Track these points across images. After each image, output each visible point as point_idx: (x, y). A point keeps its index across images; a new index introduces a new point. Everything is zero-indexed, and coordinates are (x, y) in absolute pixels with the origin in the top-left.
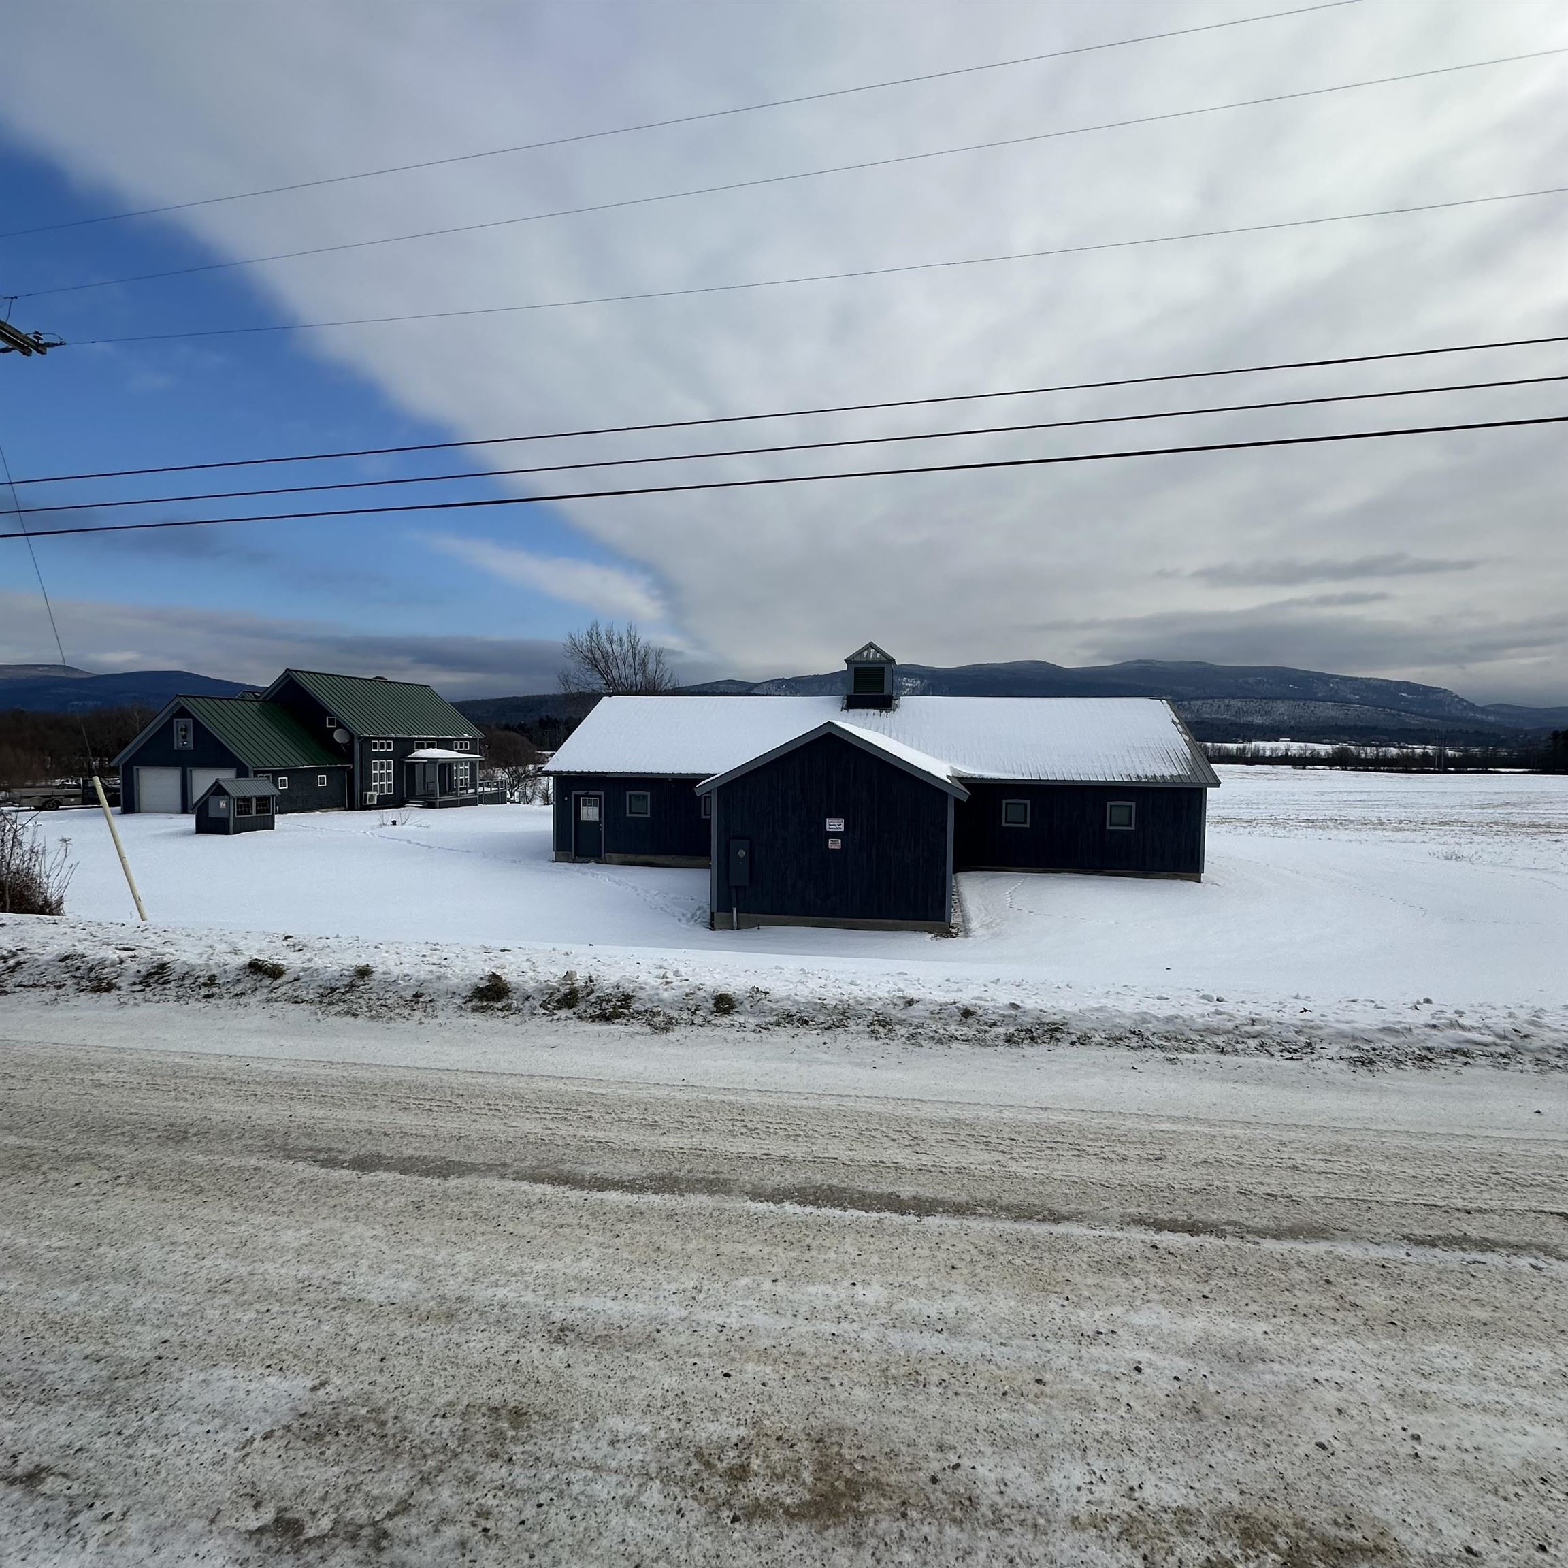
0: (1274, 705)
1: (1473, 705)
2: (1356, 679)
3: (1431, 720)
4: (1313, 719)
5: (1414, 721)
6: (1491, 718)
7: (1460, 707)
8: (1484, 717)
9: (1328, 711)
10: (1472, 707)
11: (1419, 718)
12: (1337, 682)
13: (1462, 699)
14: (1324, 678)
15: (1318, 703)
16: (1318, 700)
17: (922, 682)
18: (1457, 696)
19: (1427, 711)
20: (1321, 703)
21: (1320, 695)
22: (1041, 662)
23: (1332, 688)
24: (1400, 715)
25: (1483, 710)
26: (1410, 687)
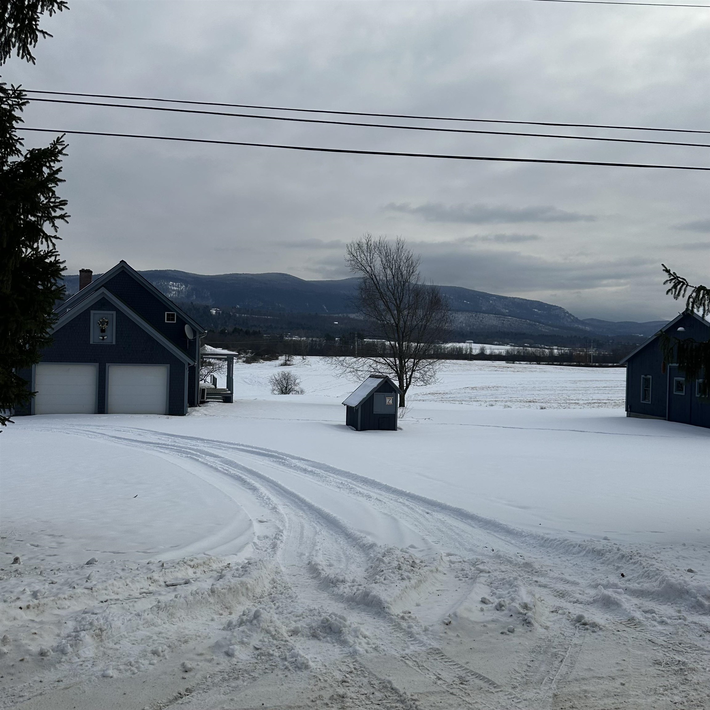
0: (456, 315)
1: (577, 318)
2: (506, 298)
3: (555, 329)
4: (482, 326)
5: (545, 330)
6: (588, 328)
7: (569, 320)
8: (583, 327)
9: (491, 321)
10: (576, 320)
11: (547, 327)
12: (495, 300)
13: (571, 314)
14: (486, 296)
15: (484, 315)
16: (484, 312)
17: (186, 287)
18: (567, 312)
19: (550, 322)
20: (487, 315)
21: (484, 309)
22: (286, 275)
23: (491, 304)
24: (535, 325)
25: (583, 322)
26: (540, 305)
